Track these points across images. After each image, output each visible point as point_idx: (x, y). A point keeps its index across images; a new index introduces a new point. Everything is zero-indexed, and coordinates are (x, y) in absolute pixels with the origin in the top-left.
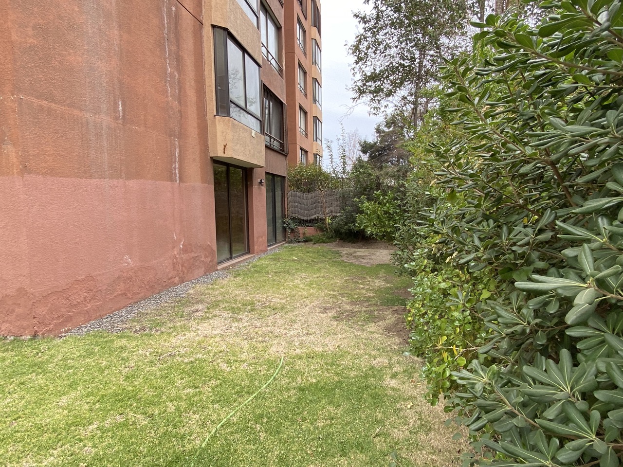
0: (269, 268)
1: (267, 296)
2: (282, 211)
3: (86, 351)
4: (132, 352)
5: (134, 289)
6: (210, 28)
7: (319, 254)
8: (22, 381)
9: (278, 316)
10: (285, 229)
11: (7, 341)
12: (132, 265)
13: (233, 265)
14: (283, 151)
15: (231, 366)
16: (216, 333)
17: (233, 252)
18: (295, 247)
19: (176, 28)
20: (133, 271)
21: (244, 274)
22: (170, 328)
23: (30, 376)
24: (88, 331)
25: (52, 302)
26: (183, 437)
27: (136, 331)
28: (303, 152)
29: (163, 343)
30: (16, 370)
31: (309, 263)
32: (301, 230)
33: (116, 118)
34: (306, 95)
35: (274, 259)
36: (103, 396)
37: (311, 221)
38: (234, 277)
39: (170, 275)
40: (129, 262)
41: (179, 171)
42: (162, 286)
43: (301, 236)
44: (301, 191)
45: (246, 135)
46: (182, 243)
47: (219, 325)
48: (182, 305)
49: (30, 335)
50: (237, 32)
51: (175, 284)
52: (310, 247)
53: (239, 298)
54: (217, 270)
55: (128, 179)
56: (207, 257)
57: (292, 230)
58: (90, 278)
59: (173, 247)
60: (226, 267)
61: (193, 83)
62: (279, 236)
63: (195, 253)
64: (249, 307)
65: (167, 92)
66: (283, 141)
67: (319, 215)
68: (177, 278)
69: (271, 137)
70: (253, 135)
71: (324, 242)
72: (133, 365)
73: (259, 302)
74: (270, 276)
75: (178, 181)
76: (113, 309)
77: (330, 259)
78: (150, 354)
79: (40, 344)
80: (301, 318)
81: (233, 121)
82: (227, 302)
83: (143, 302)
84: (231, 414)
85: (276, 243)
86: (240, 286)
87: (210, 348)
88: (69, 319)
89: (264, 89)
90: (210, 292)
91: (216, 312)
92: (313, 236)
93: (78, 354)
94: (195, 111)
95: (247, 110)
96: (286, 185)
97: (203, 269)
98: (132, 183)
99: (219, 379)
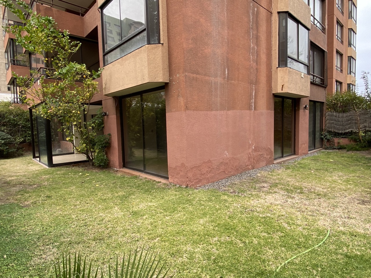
0: (311, 166)
1: (312, 185)
2: (320, 126)
3: (209, 198)
4: (231, 204)
5: (228, 169)
6: (277, 15)
7: (353, 159)
8: (184, 207)
9: (322, 200)
10: (322, 139)
11: (176, 187)
12: (228, 156)
13: (284, 161)
14: (323, 84)
15: (290, 227)
16: (277, 203)
17: (284, 153)
18: (331, 153)
19: (257, 20)
20: (229, 160)
21: (292, 168)
22: (249, 194)
23: (186, 205)
24: (208, 188)
25: (194, 171)
26: (264, 261)
27: (231, 192)
28: (338, 83)
29: (246, 202)
30: (181, 201)
31: (344, 165)
32: (336, 140)
33: (224, 78)
34: (342, 42)
35: (314, 160)
36: (219, 224)
37: (346, 134)
38: (286, 169)
39: (247, 164)
40: (227, 154)
41: (254, 104)
42: (242, 169)
43: (336, 145)
44: (337, 112)
45: (297, 77)
46: (254, 146)
47: (279, 198)
48: (255, 182)
49: (185, 186)
50: (294, 11)
51: (249, 169)
52: (344, 153)
53: (291, 184)
54: (274, 164)
55: (228, 110)
56: (268, 155)
57: (328, 140)
58: (210, 161)
59: (249, 148)
60: (279, 162)
61: (265, 50)
62: (317, 144)
63: (261, 152)
64: (299, 191)
65: (250, 59)
66: (324, 78)
67: (353, 130)
68: (250, 166)
69: (314, 76)
70: (302, 76)
71: (357, 150)
72: (232, 211)
73: (306, 188)
74: (313, 172)
75: (253, 110)
76: (219, 179)
77: (364, 163)
78: (240, 207)
79: (189, 191)
80: (341, 205)
81: (289, 69)
82: (283, 185)
83: (233, 177)
84: (294, 257)
85: (315, 149)
86: (291, 176)
87: (275, 211)
88: (200, 181)
89: (311, 44)
90: (271, 177)
91: (276, 190)
92: (347, 145)
93: (205, 199)
94: (266, 67)
95: (299, 61)
96: (325, 108)
97: (265, 162)
98: (230, 112)
99: (283, 233)
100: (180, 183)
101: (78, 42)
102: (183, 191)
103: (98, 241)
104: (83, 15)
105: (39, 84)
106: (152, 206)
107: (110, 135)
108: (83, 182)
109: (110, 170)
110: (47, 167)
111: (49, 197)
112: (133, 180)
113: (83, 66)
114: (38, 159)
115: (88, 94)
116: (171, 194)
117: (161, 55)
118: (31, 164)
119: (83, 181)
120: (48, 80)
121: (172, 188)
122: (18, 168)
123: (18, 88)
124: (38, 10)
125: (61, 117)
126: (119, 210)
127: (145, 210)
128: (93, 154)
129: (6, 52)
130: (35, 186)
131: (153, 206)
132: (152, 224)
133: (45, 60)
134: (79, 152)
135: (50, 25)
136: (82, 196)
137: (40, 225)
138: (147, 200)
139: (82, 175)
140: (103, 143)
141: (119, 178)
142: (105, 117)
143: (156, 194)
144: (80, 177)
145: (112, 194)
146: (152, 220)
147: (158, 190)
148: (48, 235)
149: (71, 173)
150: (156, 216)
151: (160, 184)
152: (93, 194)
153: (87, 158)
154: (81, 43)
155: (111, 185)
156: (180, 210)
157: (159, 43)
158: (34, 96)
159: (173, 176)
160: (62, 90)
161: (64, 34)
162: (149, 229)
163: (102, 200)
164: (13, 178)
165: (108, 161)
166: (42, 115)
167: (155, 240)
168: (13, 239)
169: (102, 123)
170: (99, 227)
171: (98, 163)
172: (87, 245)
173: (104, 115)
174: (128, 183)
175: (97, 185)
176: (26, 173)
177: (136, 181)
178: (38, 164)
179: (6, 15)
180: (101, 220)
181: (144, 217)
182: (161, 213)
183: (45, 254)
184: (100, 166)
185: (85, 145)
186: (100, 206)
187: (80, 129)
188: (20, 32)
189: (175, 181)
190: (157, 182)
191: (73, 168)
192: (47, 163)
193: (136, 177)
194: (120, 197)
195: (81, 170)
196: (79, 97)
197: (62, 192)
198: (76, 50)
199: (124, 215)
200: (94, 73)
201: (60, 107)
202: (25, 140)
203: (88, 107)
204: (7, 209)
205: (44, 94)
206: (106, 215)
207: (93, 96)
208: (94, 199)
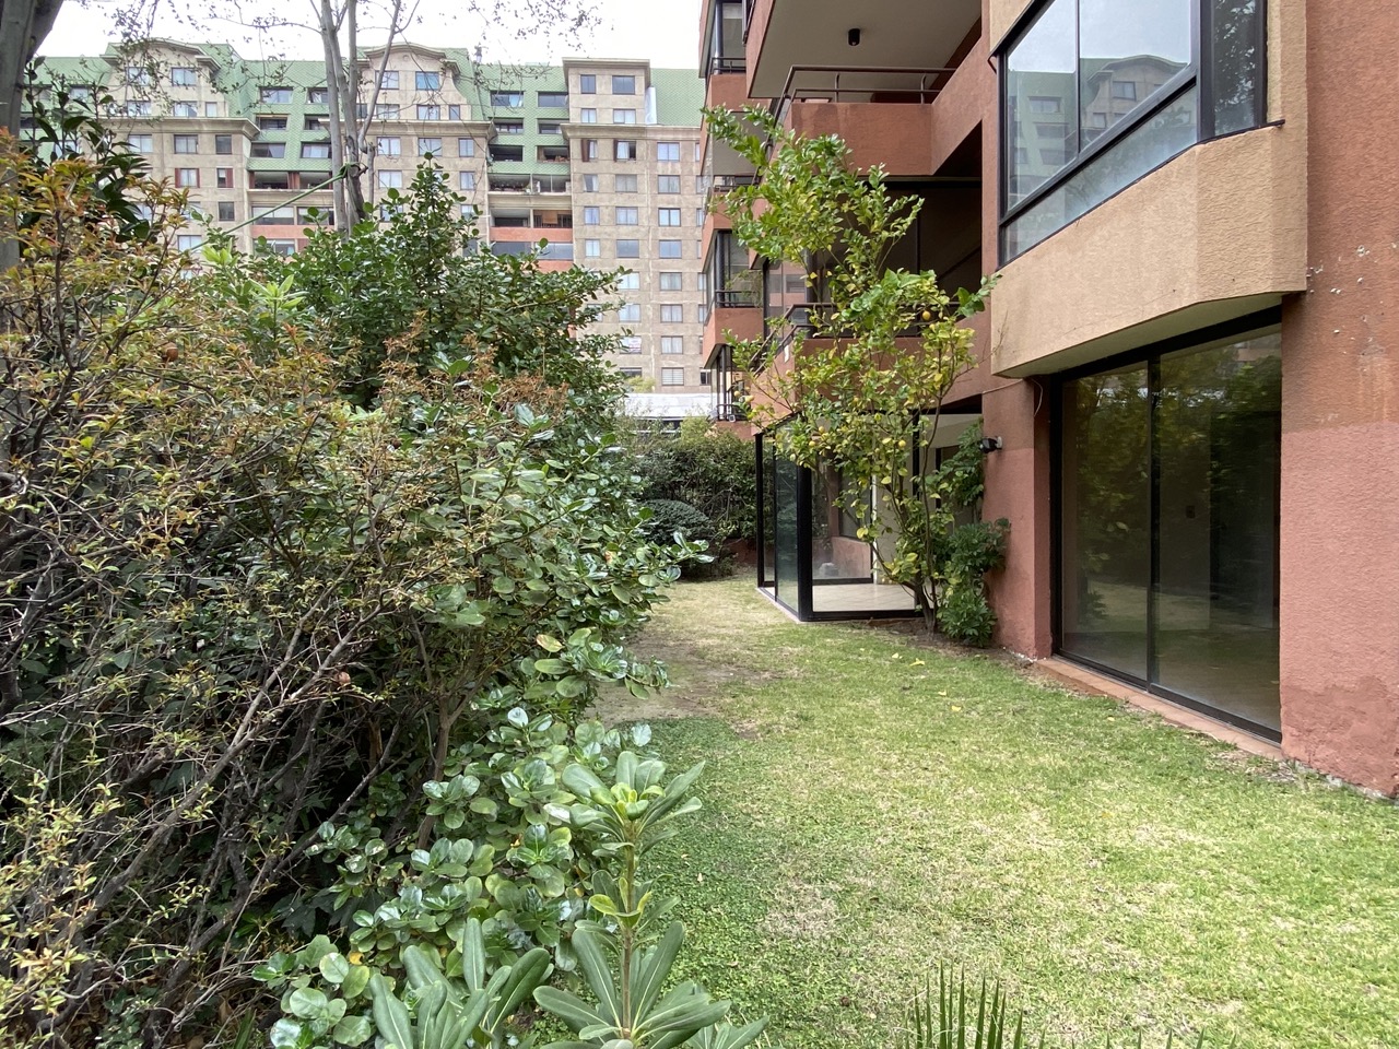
100: (1349, 772)
101: (912, 198)
102: (1368, 813)
103: (971, 923)
104: (930, 98)
105: (787, 358)
106: (1197, 850)
107: (1004, 523)
108: (905, 689)
109: (1001, 658)
110: (797, 621)
111: (805, 718)
112: (1097, 716)
113: (927, 278)
114: (772, 590)
115: (938, 377)
116: (1294, 814)
117: (1270, 175)
118: (753, 605)
119: (907, 686)
120: (815, 341)
121: (1302, 786)
122: (721, 612)
123: (728, 374)
124: (797, 123)
125: (846, 458)
126: (1044, 825)
127: (1161, 854)
128: (939, 590)
129: (706, 272)
130: (767, 675)
131: (1202, 847)
132: (1201, 929)
133: (809, 279)
134: (895, 579)
135: (831, 161)
136: (907, 737)
137: (784, 808)
138: (1172, 814)
139: (902, 661)
140: (979, 555)
141: (1036, 696)
142: (992, 456)
143: (1216, 797)
144: (895, 665)
145: (1014, 756)
146: (1201, 913)
147: (1222, 782)
148: (806, 847)
149: (867, 650)
150: (1219, 900)
151: (1231, 755)
152: (942, 737)
153: (918, 603)
154: (921, 200)
155: (1009, 717)
156: (1354, 905)
157: (1262, 120)
158: (774, 395)
159: (1310, 731)
160: (855, 369)
161: (871, 182)
162: (1188, 944)
163: (979, 769)
164: (710, 642)
165: (992, 623)
166: (793, 456)
167: (1219, 1007)
168: (718, 831)
169: (978, 478)
170: (971, 869)
171: (955, 627)
172: (934, 927)
173: (986, 451)
174: (1075, 723)
175: (954, 708)
176: (741, 631)
177: (1111, 719)
178: (772, 607)
179: (709, 162)
180: (979, 847)
181: (1162, 888)
182: (1244, 890)
183: (803, 911)
184: (962, 637)
185: (912, 556)
186: (971, 790)
187: (901, 500)
188: (749, 205)
189: (1318, 756)
190: (1216, 744)
191: (872, 633)
192: (795, 605)
193: (1111, 704)
194: (1045, 775)
195: (897, 645)
196: (905, 391)
197: (842, 709)
198: (905, 227)
199: (1067, 851)
200: (965, 297)
201: (843, 429)
202: (739, 530)
203: (932, 423)
204: (701, 732)
205: (802, 390)
206: (995, 830)
207: (952, 381)
208: (947, 758)
